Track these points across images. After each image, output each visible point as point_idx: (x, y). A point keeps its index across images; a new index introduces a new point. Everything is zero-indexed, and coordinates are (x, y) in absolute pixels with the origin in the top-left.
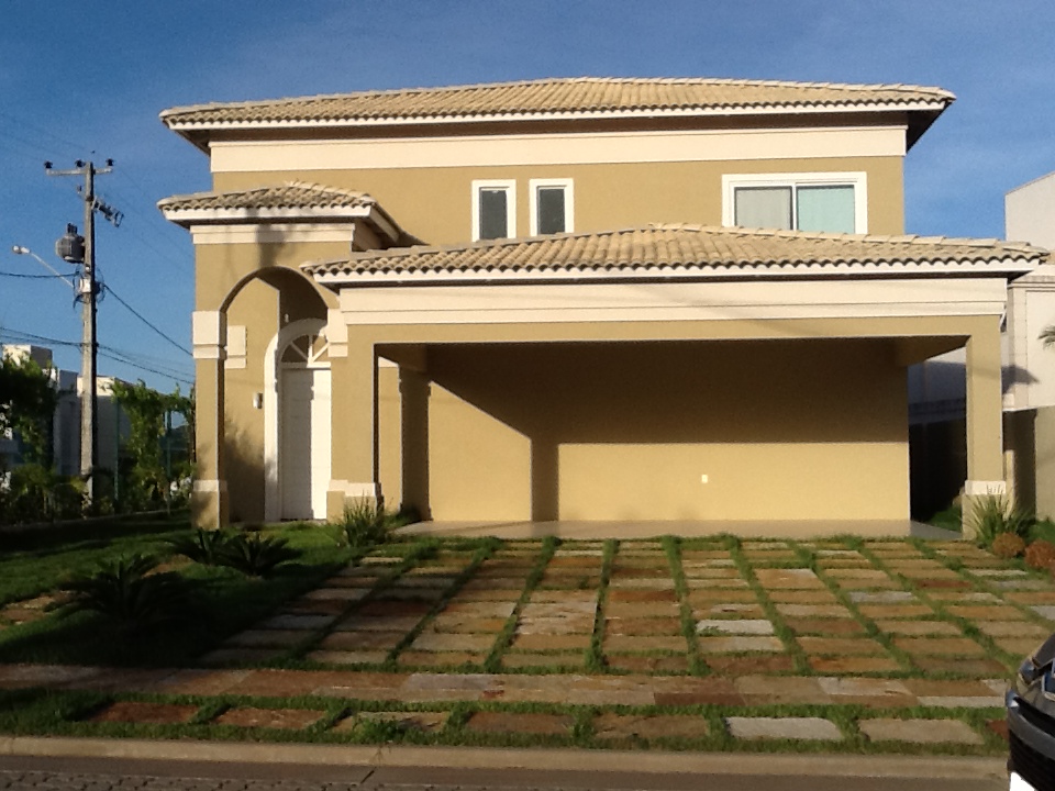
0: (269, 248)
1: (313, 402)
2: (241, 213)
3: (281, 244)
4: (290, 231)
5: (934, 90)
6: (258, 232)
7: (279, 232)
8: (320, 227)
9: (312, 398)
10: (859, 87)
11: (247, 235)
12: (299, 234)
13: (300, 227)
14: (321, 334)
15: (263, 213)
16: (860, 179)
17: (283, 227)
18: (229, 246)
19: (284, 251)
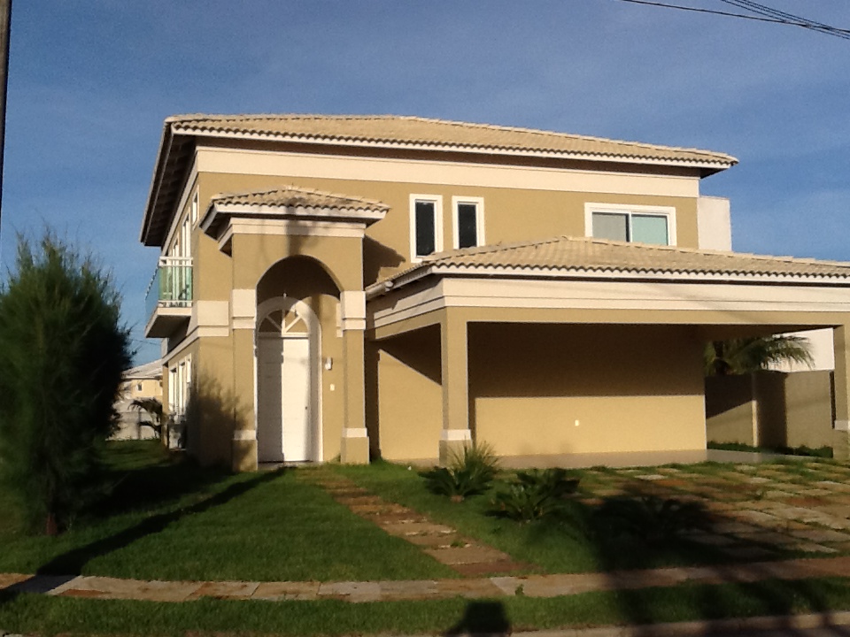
0: (295, 240)
1: (283, 365)
2: (281, 211)
3: (306, 236)
4: (314, 227)
5: (724, 155)
6: (288, 226)
7: (305, 227)
8: (339, 225)
9: (282, 361)
10: (663, 148)
11: (278, 228)
12: (320, 230)
13: (322, 224)
14: (292, 310)
15: (300, 211)
16: (671, 212)
17: (309, 223)
18: (262, 236)
19: (308, 242)
